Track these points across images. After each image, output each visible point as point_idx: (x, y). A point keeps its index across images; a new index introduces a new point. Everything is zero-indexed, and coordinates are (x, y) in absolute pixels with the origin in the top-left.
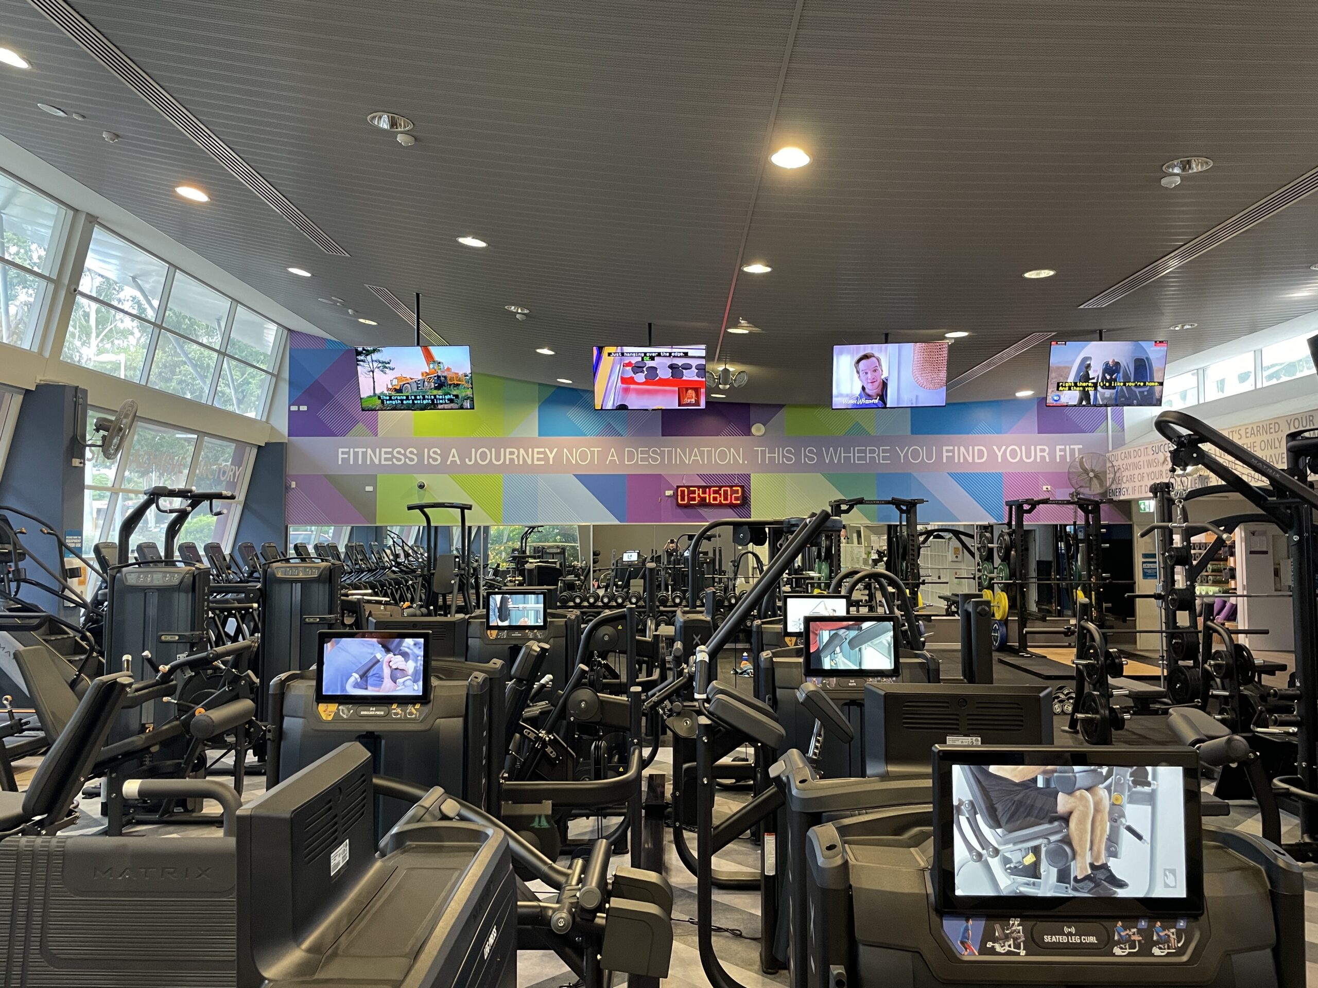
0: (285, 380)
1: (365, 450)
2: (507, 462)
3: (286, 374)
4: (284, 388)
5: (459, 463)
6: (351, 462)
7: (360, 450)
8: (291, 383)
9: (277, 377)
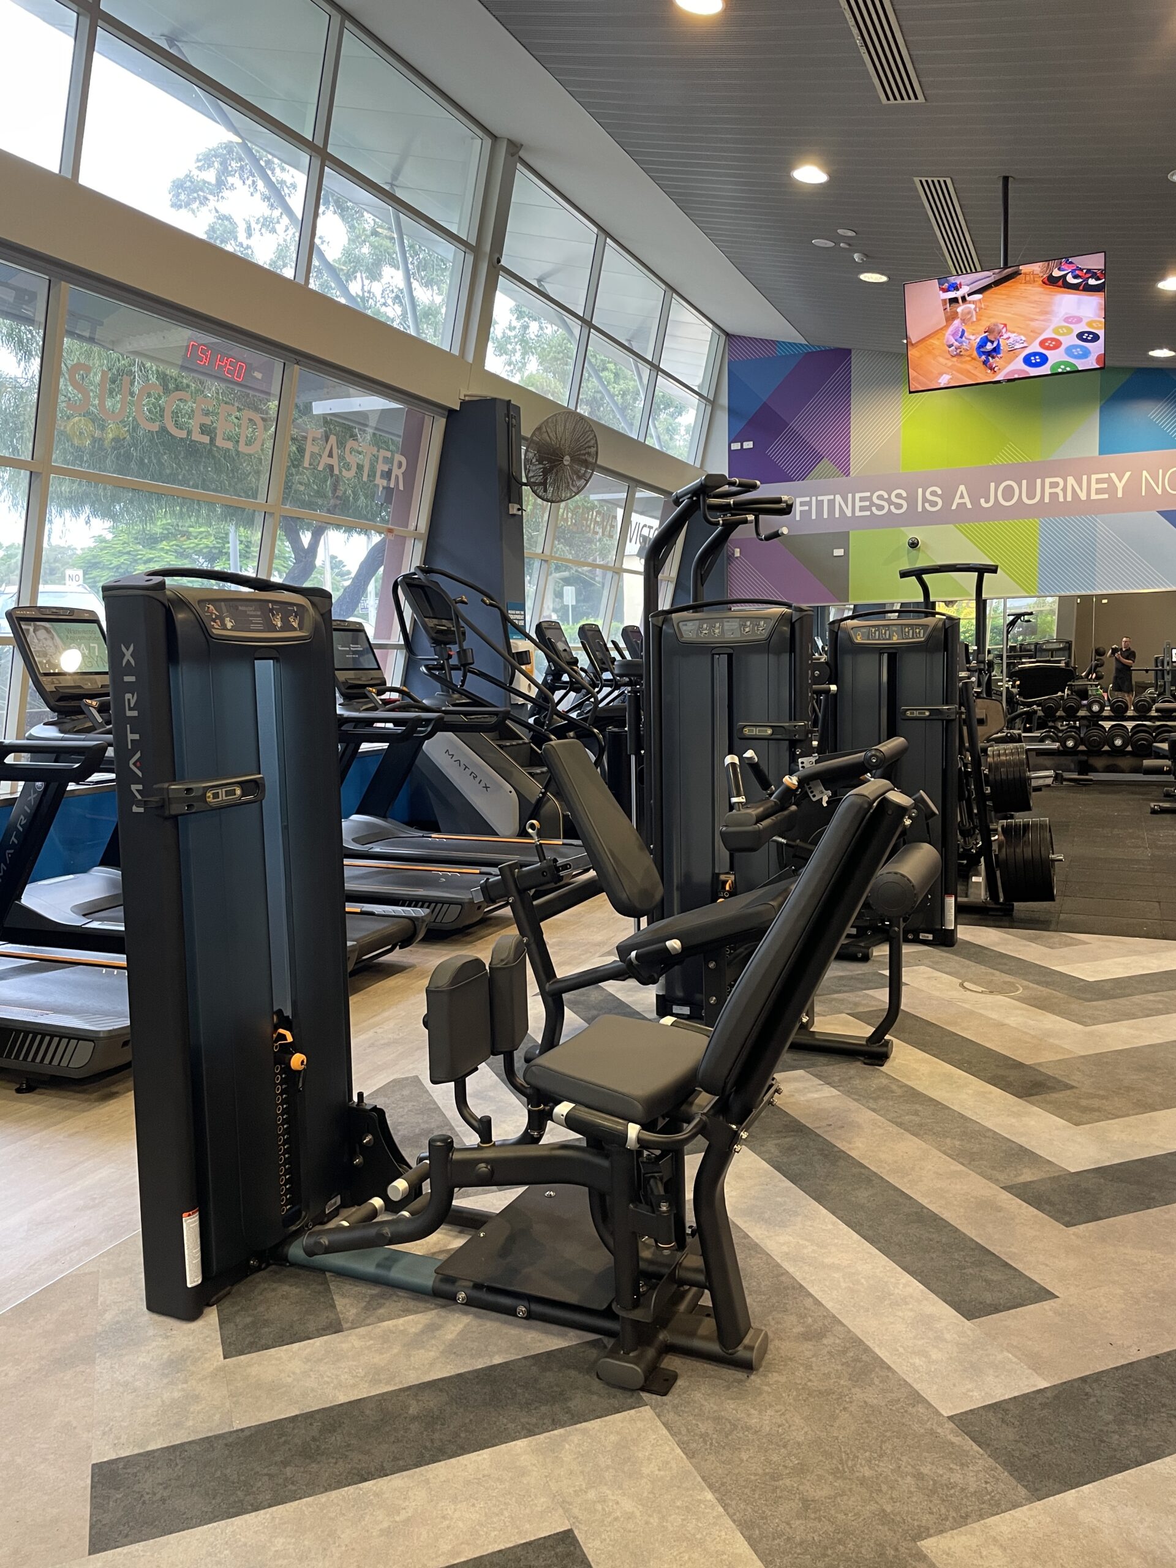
0: (722, 407)
1: (832, 497)
2: (1047, 500)
3: (724, 400)
4: (723, 418)
5: (969, 506)
6: (814, 517)
7: (825, 498)
8: (732, 412)
9: (711, 403)
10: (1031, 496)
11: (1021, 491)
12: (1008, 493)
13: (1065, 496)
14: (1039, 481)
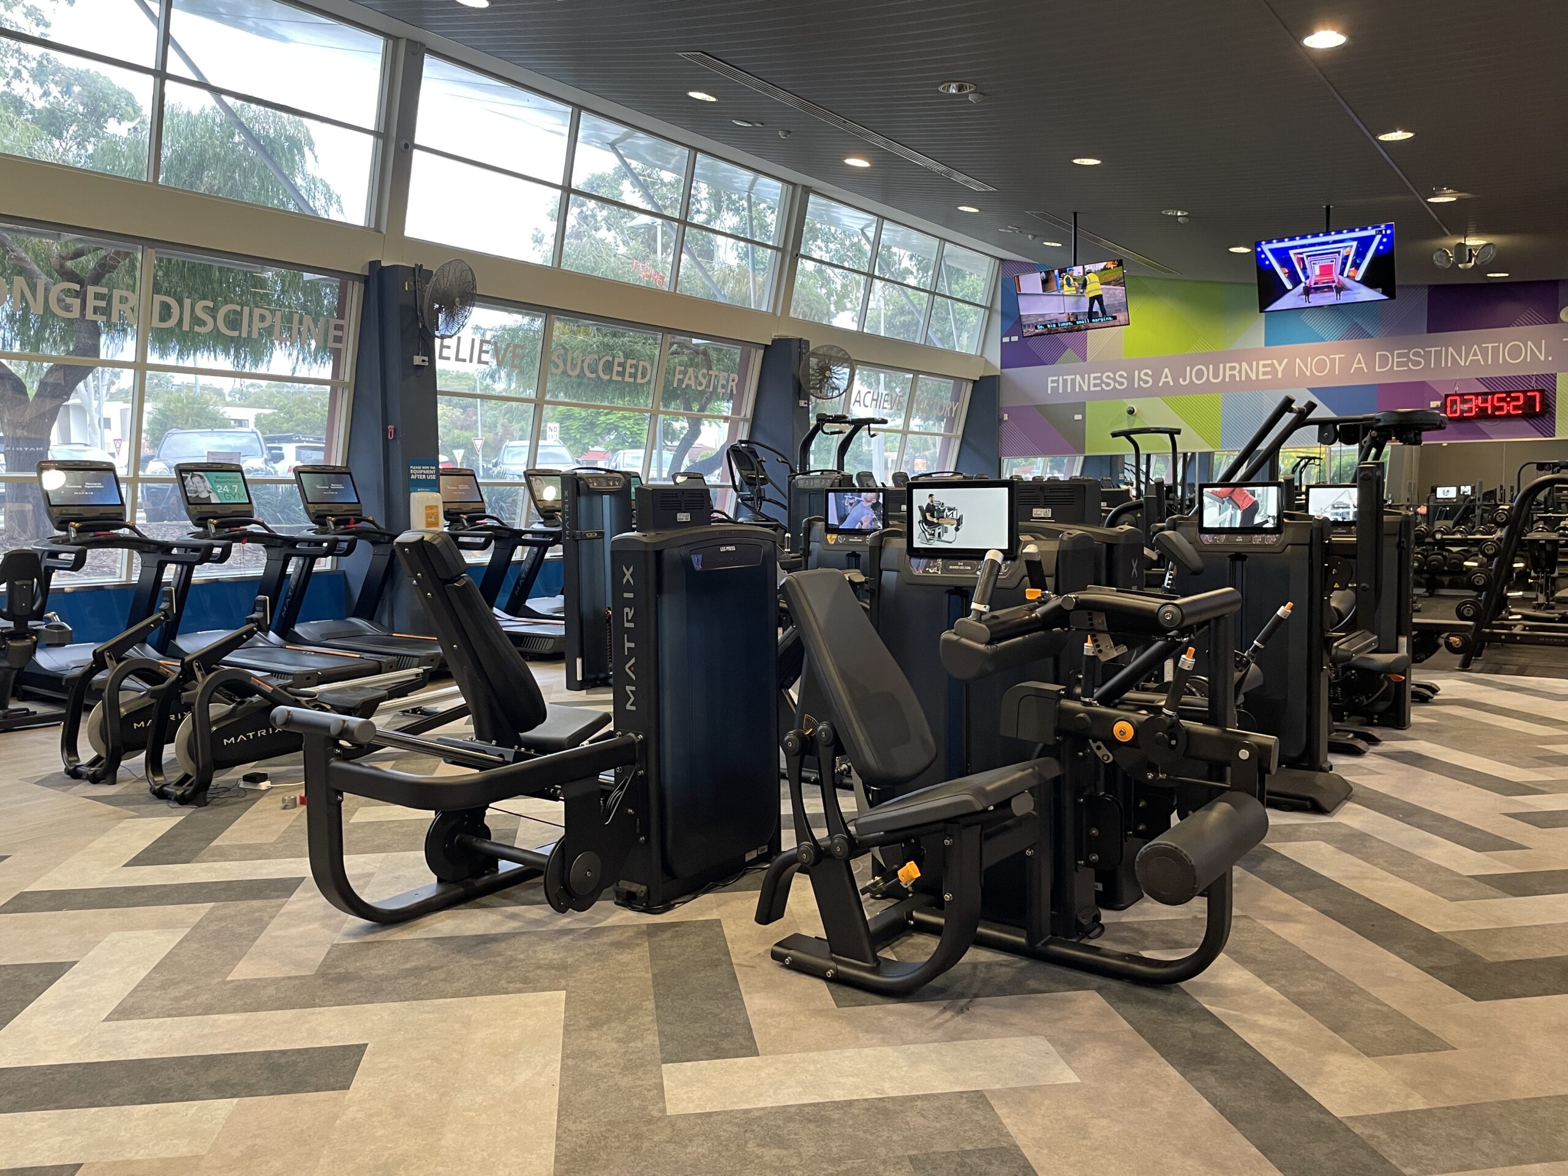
0: (997, 311)
1: (1073, 377)
2: (1227, 380)
3: (998, 306)
4: (997, 320)
5: (1172, 384)
6: (1061, 391)
7: (1069, 378)
8: (1003, 314)
9: (990, 309)
10: (1216, 376)
11: (1208, 373)
12: (1199, 375)
13: (1240, 378)
14: (1221, 365)
